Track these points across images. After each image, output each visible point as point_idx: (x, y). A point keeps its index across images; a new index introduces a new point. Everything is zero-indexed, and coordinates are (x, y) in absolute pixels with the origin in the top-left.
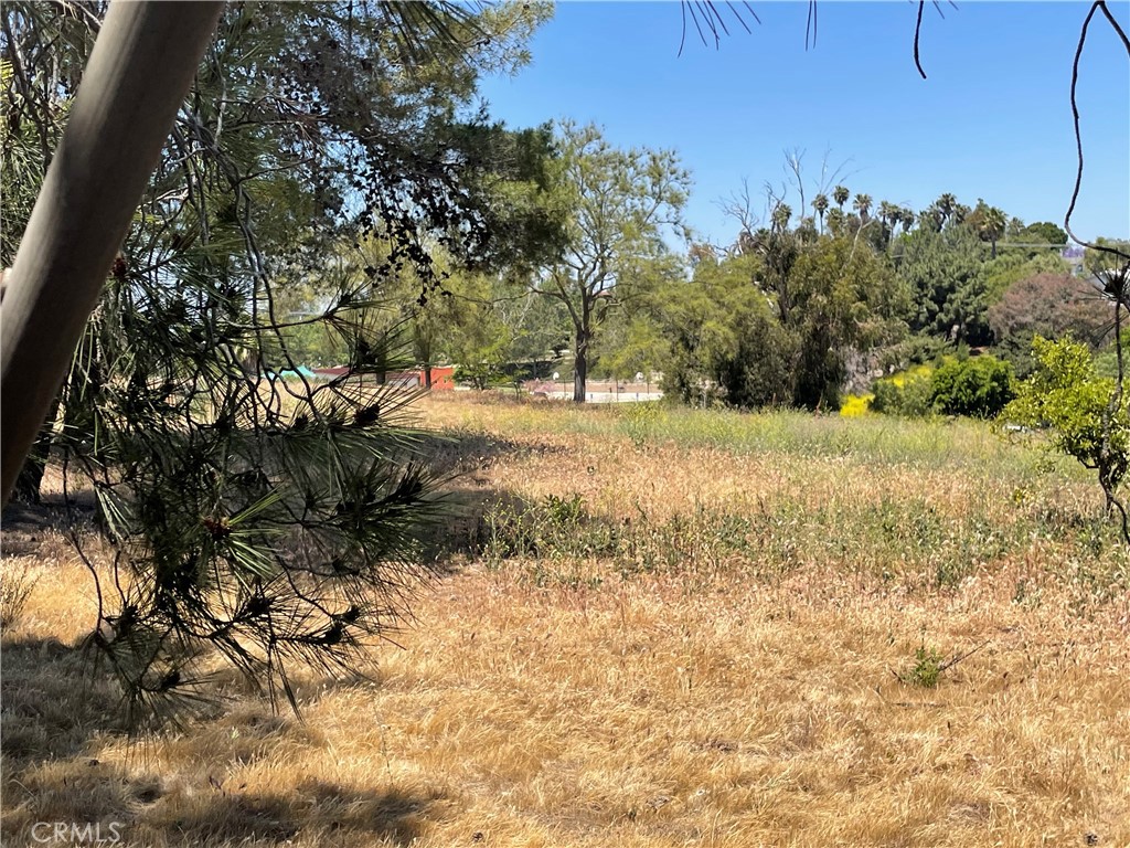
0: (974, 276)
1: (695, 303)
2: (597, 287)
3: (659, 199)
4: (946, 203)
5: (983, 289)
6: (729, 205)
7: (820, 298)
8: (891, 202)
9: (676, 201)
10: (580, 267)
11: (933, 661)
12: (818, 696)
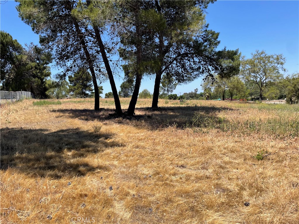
1: (285, 83)
2: (265, 81)
3: (278, 64)
9: (282, 64)
10: (260, 77)
11: (262, 154)
12: (227, 159)
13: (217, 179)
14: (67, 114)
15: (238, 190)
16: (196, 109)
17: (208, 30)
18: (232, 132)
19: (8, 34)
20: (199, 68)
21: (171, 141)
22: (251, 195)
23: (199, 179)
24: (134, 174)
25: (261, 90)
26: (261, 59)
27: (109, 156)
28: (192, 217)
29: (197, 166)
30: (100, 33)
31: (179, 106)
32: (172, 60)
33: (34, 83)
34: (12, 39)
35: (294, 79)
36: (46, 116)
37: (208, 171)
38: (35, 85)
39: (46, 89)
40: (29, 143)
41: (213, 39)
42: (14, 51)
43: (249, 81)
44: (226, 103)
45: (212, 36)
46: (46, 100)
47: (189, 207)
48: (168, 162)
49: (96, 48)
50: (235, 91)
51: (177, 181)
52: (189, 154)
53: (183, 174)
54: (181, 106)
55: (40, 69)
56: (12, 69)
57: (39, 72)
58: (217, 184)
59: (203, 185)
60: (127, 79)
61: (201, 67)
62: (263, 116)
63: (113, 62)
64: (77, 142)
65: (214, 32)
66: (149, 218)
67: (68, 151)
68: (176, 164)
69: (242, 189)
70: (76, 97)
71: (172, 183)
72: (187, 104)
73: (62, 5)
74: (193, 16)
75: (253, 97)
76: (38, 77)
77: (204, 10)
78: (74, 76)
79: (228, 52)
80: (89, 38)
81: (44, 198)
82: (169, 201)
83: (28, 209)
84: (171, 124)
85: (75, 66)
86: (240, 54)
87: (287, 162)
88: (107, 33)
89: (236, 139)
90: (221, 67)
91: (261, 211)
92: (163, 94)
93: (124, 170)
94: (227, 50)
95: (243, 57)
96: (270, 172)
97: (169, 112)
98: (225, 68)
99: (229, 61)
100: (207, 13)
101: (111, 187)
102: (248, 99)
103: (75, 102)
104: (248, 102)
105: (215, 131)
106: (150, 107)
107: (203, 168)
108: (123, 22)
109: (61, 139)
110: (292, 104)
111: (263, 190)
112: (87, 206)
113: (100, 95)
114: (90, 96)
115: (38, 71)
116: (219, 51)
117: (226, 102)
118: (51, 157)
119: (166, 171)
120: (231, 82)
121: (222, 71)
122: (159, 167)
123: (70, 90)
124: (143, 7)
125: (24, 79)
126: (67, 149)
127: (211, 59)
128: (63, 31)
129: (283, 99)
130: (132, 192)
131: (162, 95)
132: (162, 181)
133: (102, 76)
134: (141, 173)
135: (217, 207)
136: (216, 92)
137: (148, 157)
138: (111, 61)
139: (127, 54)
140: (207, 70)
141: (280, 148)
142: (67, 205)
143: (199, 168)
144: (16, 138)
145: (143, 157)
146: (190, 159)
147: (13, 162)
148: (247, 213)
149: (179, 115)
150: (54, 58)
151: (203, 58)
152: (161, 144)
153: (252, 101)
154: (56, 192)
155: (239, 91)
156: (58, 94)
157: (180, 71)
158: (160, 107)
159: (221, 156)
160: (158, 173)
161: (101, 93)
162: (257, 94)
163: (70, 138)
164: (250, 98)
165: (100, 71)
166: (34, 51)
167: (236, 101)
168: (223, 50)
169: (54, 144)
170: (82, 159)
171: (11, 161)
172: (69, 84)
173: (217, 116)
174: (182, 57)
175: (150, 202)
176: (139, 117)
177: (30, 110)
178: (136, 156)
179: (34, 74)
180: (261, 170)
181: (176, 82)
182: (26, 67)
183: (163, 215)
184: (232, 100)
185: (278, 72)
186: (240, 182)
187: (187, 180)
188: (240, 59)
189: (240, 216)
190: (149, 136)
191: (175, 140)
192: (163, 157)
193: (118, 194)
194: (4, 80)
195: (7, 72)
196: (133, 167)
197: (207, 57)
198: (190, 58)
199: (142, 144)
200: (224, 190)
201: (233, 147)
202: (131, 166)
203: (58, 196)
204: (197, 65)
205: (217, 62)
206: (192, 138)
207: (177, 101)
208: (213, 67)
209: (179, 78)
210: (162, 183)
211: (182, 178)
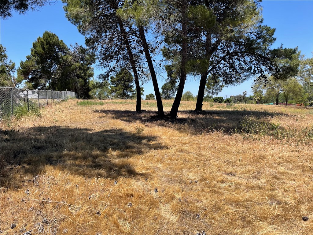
12: (281, 169)
13: (271, 190)
14: (110, 115)
15: (295, 203)
16: (245, 113)
17: (262, 26)
18: (288, 140)
19: (55, 35)
20: (251, 68)
21: (218, 147)
22: (310, 209)
23: (250, 188)
24: (179, 178)
27: (153, 158)
28: (244, 227)
29: (248, 175)
30: (144, 32)
31: (225, 110)
32: (220, 59)
33: (78, 83)
34: (58, 40)
36: (90, 116)
37: (260, 181)
38: (78, 86)
39: (89, 90)
40: (76, 142)
41: (268, 36)
42: (60, 51)
43: (308, 83)
44: (280, 108)
45: (267, 33)
46: (89, 100)
47: (240, 216)
48: (215, 169)
49: (139, 48)
50: (291, 94)
51: (225, 189)
52: (238, 162)
53: (231, 182)
54: (227, 110)
55: (84, 70)
56: (58, 69)
57: (82, 73)
58: (271, 195)
59: (256, 195)
60: (170, 80)
61: (253, 68)
63: (156, 62)
64: (120, 142)
65: (270, 27)
66: (197, 224)
67: (112, 151)
69: (300, 202)
70: (117, 98)
71: (220, 190)
72: (235, 108)
73: (108, 3)
74: (246, 11)
76: (81, 78)
77: (258, 4)
78: (116, 77)
79: (285, 50)
80: (134, 37)
81: (93, 194)
82: (217, 208)
83: (78, 204)
84: (218, 128)
85: (117, 66)
86: (300, 52)
88: (152, 32)
89: (293, 147)
90: (276, 67)
92: (208, 96)
93: (168, 173)
94: (284, 48)
95: (302, 56)
97: (214, 116)
98: (280, 69)
99: (285, 60)
101: (156, 189)
102: (306, 104)
103: (117, 103)
104: (306, 108)
105: (268, 138)
106: (193, 110)
107: (254, 177)
108: (169, 19)
109: (105, 139)
112: (133, 205)
113: (141, 96)
114: (131, 98)
115: (82, 71)
116: (275, 49)
117: (280, 106)
118: (97, 156)
119: (213, 177)
120: (287, 85)
121: (277, 72)
122: (205, 173)
123: (111, 91)
124: (190, 3)
125: (69, 79)
126: (111, 149)
127: (265, 58)
128: (108, 31)
130: (178, 196)
131: (206, 98)
132: (210, 188)
133: (144, 76)
134: (187, 178)
135: (272, 219)
136: (268, 95)
137: (194, 162)
138: (154, 61)
139: (171, 53)
140: (259, 71)
142: (115, 203)
143: (250, 177)
144: (64, 136)
145: (188, 161)
146: (239, 167)
147: (62, 159)
148: (306, 228)
149: (225, 120)
150: (98, 58)
151: (255, 57)
152: (207, 150)
153: (311, 106)
154: (103, 190)
155: (296, 95)
156: (101, 95)
157: (228, 71)
158: (204, 111)
159: (275, 165)
160: (205, 180)
161: (142, 94)
163: (114, 139)
164: (308, 103)
165: (142, 71)
166: (78, 52)
167: (292, 106)
168: (279, 48)
169: (99, 143)
170: (126, 159)
171: (60, 158)
172: (111, 85)
173: (270, 122)
175: (197, 208)
176: (182, 121)
177: (75, 110)
178: (180, 160)
179: (78, 75)
181: (222, 84)
182: (71, 67)
183: (211, 222)
184: (287, 104)
186: (297, 195)
187: (237, 189)
188: (299, 59)
189: (298, 230)
190: (193, 140)
191: (222, 145)
192: (210, 163)
193: (164, 197)
194: (51, 80)
195: (53, 72)
196: (178, 171)
197: (260, 55)
198: (240, 57)
199: (186, 148)
200: (279, 202)
201: (289, 156)
202: (176, 170)
203: (106, 193)
204: (248, 65)
205: (271, 62)
206: (241, 145)
207: (224, 104)
208: (266, 67)
209: (226, 79)
210: (209, 190)
211: (231, 186)
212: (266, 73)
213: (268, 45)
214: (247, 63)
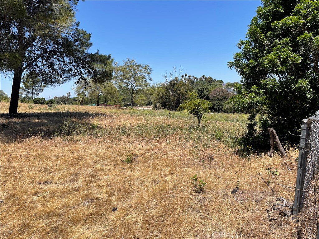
0: (207, 88)
1: (151, 91)
2: (135, 88)
3: (146, 73)
4: (204, 76)
5: (209, 91)
6: (163, 76)
7: (179, 92)
8: (194, 76)
9: (149, 73)
10: (131, 85)
11: (131, 157)
12: (98, 166)
13: (86, 189)
15: (107, 197)
16: (68, 115)
17: (79, 29)
20: (71, 70)
21: (34, 155)
22: (119, 199)
23: (66, 193)
25: (132, 96)
26: (131, 67)
29: (65, 179)
31: (47, 111)
32: (37, 56)
35: (158, 88)
37: (77, 183)
41: (85, 40)
43: (122, 87)
45: (83, 36)
47: (52, 228)
48: (28, 180)
50: (109, 96)
51: (39, 201)
52: (56, 167)
53: (46, 191)
54: (49, 112)
58: (86, 195)
59: (71, 199)
61: (73, 69)
62: (134, 121)
65: (86, 32)
68: (39, 180)
69: (111, 194)
71: (32, 205)
72: (57, 109)
74: (62, 10)
75: (126, 103)
77: (74, 6)
79: (101, 56)
82: (26, 227)
84: (35, 133)
86: (112, 60)
87: (150, 162)
89: (109, 145)
90: (94, 71)
91: (127, 213)
92: (27, 97)
94: (99, 54)
95: (115, 63)
96: (136, 174)
97: (34, 119)
98: (98, 73)
99: (101, 65)
100: (77, 10)
102: (121, 105)
104: (121, 108)
105: (87, 138)
106: (6, 114)
107: (72, 180)
110: (157, 109)
111: (130, 192)
116: (92, 54)
117: (101, 107)
119: (25, 191)
120: (105, 88)
121: (96, 75)
122: (15, 189)
127: (83, 61)
129: (151, 105)
131: (24, 98)
132: (18, 205)
135: (85, 220)
136: (90, 96)
140: (79, 73)
141: (146, 150)
143: (68, 180)
146: (56, 173)
148: (114, 219)
149: (46, 123)
151: (74, 59)
152: (20, 159)
153: (125, 107)
155: (113, 97)
157: (47, 70)
158: (20, 114)
159: (92, 164)
160: (13, 196)
162: (129, 100)
164: (123, 104)
167: (110, 107)
168: (96, 53)
173: (91, 122)
174: (50, 54)
180: (129, 172)
184: (106, 106)
185: (146, 81)
186: (109, 188)
187: (51, 197)
189: (108, 223)
190: (3, 150)
191: (39, 152)
192: (22, 175)
197: (78, 58)
198: (59, 57)
200: (93, 200)
201: (104, 153)
204: (68, 66)
205: (89, 65)
206: (61, 148)
207: (46, 106)
208: (85, 70)
209: (46, 79)
210: (18, 208)
211: (45, 197)
212: (85, 76)
213: (85, 49)
214: (66, 64)
